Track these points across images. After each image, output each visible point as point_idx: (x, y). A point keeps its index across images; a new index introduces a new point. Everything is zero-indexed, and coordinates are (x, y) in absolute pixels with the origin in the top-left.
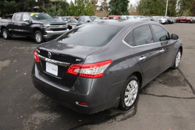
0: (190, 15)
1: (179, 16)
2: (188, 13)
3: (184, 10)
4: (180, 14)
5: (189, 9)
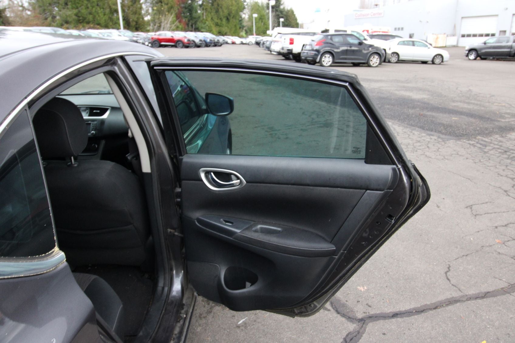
0: (177, 29)
1: (153, 31)
2: (173, 22)
3: (162, 16)
4: (155, 25)
5: (171, 14)
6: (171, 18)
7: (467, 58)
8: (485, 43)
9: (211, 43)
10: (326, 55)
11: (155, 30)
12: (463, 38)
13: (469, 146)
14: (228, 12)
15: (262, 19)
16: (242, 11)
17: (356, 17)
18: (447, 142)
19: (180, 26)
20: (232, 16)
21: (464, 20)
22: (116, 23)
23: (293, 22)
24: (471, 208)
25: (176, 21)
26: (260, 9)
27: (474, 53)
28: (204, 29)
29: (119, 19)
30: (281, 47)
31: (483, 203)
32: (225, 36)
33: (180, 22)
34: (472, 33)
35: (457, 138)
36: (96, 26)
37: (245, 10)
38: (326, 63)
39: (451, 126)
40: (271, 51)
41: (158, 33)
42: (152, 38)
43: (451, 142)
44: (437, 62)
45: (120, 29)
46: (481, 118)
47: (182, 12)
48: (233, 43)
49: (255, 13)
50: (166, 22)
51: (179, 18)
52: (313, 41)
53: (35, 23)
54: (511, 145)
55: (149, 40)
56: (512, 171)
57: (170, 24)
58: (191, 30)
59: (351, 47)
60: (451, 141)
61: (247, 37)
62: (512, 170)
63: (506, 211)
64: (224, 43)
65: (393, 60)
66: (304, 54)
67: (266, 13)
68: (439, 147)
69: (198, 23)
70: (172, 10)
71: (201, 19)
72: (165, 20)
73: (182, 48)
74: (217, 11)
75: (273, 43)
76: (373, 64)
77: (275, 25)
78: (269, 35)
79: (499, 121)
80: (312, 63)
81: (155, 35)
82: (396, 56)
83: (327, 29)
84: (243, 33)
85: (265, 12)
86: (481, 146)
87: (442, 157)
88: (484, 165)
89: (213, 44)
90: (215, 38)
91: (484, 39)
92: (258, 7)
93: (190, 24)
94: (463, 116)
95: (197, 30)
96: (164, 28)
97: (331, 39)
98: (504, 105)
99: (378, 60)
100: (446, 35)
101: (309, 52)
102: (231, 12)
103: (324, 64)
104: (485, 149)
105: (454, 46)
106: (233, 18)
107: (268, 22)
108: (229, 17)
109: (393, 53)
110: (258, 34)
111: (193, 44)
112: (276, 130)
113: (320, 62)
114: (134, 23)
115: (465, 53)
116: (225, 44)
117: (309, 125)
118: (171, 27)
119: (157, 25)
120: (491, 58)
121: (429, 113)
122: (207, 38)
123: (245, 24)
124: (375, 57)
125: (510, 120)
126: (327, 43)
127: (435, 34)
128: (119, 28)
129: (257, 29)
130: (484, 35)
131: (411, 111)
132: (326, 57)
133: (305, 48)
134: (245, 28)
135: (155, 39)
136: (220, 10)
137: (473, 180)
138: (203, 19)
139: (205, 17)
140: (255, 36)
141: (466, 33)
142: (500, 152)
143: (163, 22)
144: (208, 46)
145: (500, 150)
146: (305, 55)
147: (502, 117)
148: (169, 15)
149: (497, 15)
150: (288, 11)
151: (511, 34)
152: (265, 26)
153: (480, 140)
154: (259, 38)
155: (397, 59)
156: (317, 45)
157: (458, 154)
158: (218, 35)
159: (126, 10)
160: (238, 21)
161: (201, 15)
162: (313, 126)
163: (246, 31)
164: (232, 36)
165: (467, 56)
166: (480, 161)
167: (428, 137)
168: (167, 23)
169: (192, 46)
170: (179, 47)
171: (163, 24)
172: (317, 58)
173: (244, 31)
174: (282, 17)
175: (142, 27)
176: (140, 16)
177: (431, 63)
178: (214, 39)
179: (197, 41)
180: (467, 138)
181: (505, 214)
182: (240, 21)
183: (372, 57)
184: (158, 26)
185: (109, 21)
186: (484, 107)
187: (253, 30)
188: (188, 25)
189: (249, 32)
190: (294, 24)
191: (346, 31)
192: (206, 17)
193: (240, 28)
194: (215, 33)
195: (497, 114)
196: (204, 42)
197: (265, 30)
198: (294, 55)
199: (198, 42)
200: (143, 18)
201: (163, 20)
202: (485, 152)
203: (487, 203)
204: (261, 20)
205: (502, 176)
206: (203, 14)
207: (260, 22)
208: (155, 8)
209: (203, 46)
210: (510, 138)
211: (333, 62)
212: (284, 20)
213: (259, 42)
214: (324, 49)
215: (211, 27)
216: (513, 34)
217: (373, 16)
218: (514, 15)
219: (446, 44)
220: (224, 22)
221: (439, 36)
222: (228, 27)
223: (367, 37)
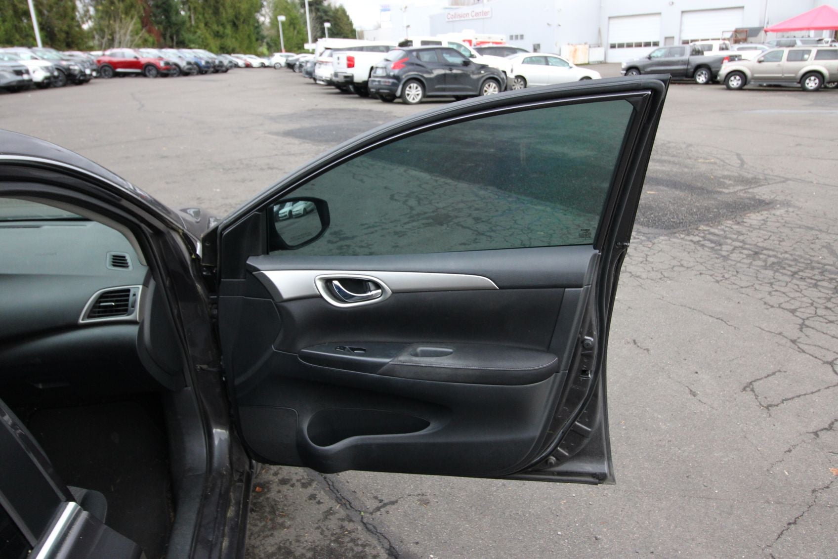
0: (145, 44)
2: (136, 32)
3: (115, 21)
4: (103, 38)
5: (132, 18)
6: (132, 24)
8: (650, 58)
9: (208, 67)
10: (412, 85)
11: (104, 46)
12: (613, 50)
13: (693, 246)
14: (234, 13)
15: (294, 24)
16: (258, 12)
17: (449, 19)
18: (656, 241)
19: (151, 39)
20: (242, 20)
21: (612, 21)
22: (27, 35)
23: (346, 28)
24: (753, 390)
25: (142, 30)
26: (289, 7)
28: (194, 43)
29: (32, 28)
30: (333, 73)
31: (768, 376)
32: (233, 55)
33: (149, 31)
34: (625, 41)
35: (669, 231)
37: (263, 9)
38: (412, 98)
40: (315, 79)
41: (108, 52)
42: (99, 61)
43: (663, 240)
45: (36, 45)
47: (151, 14)
48: (248, 66)
49: (281, 14)
50: (122, 32)
51: (146, 26)
52: (387, 60)
54: (760, 240)
55: (91, 64)
56: (784, 295)
57: (132, 36)
58: (171, 44)
59: (451, 70)
60: (662, 238)
61: (270, 55)
62: (784, 293)
63: (815, 390)
64: (231, 67)
66: (374, 83)
67: (299, 14)
68: (646, 253)
69: (182, 32)
70: (133, 12)
71: (188, 25)
72: (120, 28)
73: (156, 77)
74: (216, 12)
75: (317, 65)
77: (316, 35)
78: (307, 52)
80: (387, 98)
81: (104, 55)
82: (521, 81)
83: (409, 39)
84: (264, 49)
85: (298, 11)
86: (713, 245)
87: (659, 276)
88: (734, 286)
89: (212, 69)
90: (215, 59)
91: (645, 51)
92: (285, 4)
93: (168, 35)
95: (181, 44)
96: (120, 43)
97: (418, 57)
98: (712, 160)
100: (587, 46)
101: (382, 80)
102: (240, 13)
103: (410, 99)
104: (721, 250)
105: (601, 63)
106: (243, 22)
107: (305, 29)
108: (236, 21)
109: (518, 77)
110: (289, 50)
111: (175, 69)
112: (347, 238)
113: (402, 96)
114: (64, 35)
115: (622, 73)
116: (233, 68)
117: (408, 223)
118: (132, 41)
119: (108, 37)
122: (201, 58)
123: (265, 33)
124: (491, 86)
125: (736, 190)
126: (412, 64)
127: (572, 45)
128: (35, 43)
129: (287, 40)
130: (643, 45)
131: (576, 183)
132: (412, 87)
133: (375, 73)
134: (265, 40)
135: (105, 62)
136: (221, 9)
137: (728, 321)
138: (191, 26)
139: (193, 22)
140: (284, 54)
141: (617, 41)
142: (748, 256)
143: (117, 32)
144: (204, 72)
145: (746, 252)
146: (376, 85)
147: (721, 184)
148: (129, 19)
149: (659, 14)
150: (337, 10)
151: (681, 42)
152: (301, 36)
153: (706, 232)
154: (293, 56)
155: (522, 87)
156: (394, 68)
157: (682, 266)
158: (219, 52)
159: (46, 12)
160: (252, 28)
161: (187, 19)
162: (415, 224)
163: (268, 44)
164: (245, 53)
166: (723, 277)
168: (125, 34)
169: (175, 74)
170: (151, 76)
171: (117, 36)
172: (396, 90)
173: (264, 44)
174: (328, 21)
175: (80, 41)
176: (75, 24)
178: (213, 60)
179: (183, 64)
180: (684, 231)
181: (815, 397)
182: (257, 27)
183: (487, 85)
184: (109, 39)
185: (14, 31)
186: (686, 167)
187: (280, 43)
188: (164, 36)
189: (274, 47)
190: (348, 32)
191: (440, 43)
192: (196, 23)
193: (257, 40)
194: (214, 48)
195: (712, 179)
196: (195, 66)
197: (301, 42)
198: (356, 85)
199: (184, 67)
200: (79, 26)
201: (117, 29)
202: (726, 258)
203: (774, 373)
204: (292, 26)
205: (772, 307)
206: (190, 17)
207: (292, 29)
208: (100, 8)
209: (196, 73)
210: (751, 225)
211: (424, 96)
212: (331, 25)
213: (292, 63)
214: (407, 74)
215: (206, 38)
216: (686, 42)
217: (475, 17)
218: (683, 12)
219: (589, 60)
220: (229, 30)
221: (579, 47)
222: (237, 39)
223: (474, 52)
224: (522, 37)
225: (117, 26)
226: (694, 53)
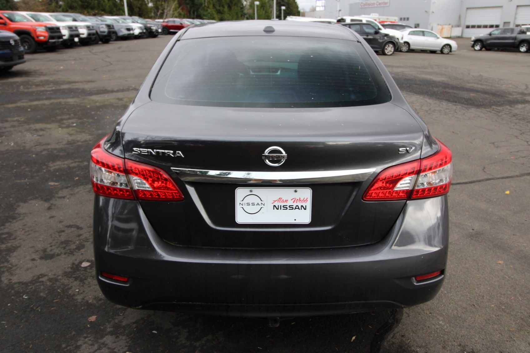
0: (180, 16)
3: (165, 2)
4: (158, 12)
5: (174, 1)
6: (174, 4)
7: (473, 49)
8: (490, 34)
11: (158, 17)
12: (468, 29)
15: (263, 6)
17: (362, 6)
18: (470, 110)
19: (183, 13)
20: (234, 3)
21: (469, 11)
22: (120, 9)
23: (294, 10)
24: (494, 144)
25: (179, 8)
27: (479, 44)
28: (206, 16)
29: (123, 5)
31: (501, 142)
33: (182, 9)
34: (476, 23)
35: (477, 107)
36: (101, 12)
39: (470, 99)
42: (162, 25)
43: (473, 109)
44: (446, 52)
45: (125, 15)
46: (494, 94)
50: (169, 8)
51: (181, 6)
53: (41, 8)
54: (519, 112)
57: (173, 11)
58: (193, 17)
59: (367, 36)
62: (520, 126)
65: (404, 50)
68: (464, 112)
69: (200, 10)
71: (203, 6)
72: (168, 6)
76: (388, 53)
77: (276, 14)
79: (508, 97)
81: (164, 22)
82: (406, 45)
83: (342, 19)
86: (496, 112)
87: (468, 118)
88: (499, 123)
91: (489, 30)
93: (192, 11)
94: (479, 94)
95: (199, 17)
96: (167, 15)
98: (511, 86)
99: (393, 48)
100: (450, 26)
104: (499, 114)
105: (459, 37)
106: (234, 5)
107: (270, 10)
108: (231, 5)
109: (405, 42)
114: (138, 9)
115: (471, 44)
118: (173, 14)
119: (160, 11)
120: (496, 49)
121: (451, 91)
123: (246, 12)
124: (390, 46)
125: (517, 97)
127: (441, 25)
128: (123, 14)
129: (259, 16)
130: (488, 26)
131: (436, 89)
134: (246, 16)
135: (164, 26)
137: (492, 131)
138: (205, 6)
139: (206, 4)
141: (471, 24)
142: (510, 116)
143: (166, 9)
147: (510, 94)
148: (172, 2)
149: (501, 7)
151: (515, 25)
153: (495, 108)
155: (407, 48)
157: (479, 117)
160: (239, 8)
161: (203, 2)
163: (247, 18)
165: (473, 46)
166: (496, 121)
167: (454, 106)
168: (170, 10)
171: (166, 11)
173: (245, 18)
174: (284, 5)
175: (146, 13)
176: (144, 3)
177: (440, 52)
180: (484, 107)
182: (242, 8)
183: (387, 46)
184: (161, 13)
185: (113, 6)
186: (494, 87)
187: (255, 18)
188: (190, 12)
190: (295, 12)
192: (208, 4)
193: (242, 16)
200: (146, 5)
201: (166, 7)
202: (500, 116)
204: (262, 8)
205: (512, 129)
206: (205, 1)
207: (262, 10)
210: (517, 108)
212: (285, 7)
215: (213, 14)
216: (517, 26)
217: (379, 6)
218: (518, 6)
219: (451, 34)
220: (226, 9)
221: (445, 26)
222: (230, 15)
223: (381, 27)
224: (408, 19)
225: (166, 5)
226: (520, 33)
